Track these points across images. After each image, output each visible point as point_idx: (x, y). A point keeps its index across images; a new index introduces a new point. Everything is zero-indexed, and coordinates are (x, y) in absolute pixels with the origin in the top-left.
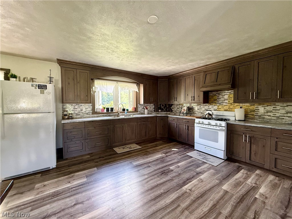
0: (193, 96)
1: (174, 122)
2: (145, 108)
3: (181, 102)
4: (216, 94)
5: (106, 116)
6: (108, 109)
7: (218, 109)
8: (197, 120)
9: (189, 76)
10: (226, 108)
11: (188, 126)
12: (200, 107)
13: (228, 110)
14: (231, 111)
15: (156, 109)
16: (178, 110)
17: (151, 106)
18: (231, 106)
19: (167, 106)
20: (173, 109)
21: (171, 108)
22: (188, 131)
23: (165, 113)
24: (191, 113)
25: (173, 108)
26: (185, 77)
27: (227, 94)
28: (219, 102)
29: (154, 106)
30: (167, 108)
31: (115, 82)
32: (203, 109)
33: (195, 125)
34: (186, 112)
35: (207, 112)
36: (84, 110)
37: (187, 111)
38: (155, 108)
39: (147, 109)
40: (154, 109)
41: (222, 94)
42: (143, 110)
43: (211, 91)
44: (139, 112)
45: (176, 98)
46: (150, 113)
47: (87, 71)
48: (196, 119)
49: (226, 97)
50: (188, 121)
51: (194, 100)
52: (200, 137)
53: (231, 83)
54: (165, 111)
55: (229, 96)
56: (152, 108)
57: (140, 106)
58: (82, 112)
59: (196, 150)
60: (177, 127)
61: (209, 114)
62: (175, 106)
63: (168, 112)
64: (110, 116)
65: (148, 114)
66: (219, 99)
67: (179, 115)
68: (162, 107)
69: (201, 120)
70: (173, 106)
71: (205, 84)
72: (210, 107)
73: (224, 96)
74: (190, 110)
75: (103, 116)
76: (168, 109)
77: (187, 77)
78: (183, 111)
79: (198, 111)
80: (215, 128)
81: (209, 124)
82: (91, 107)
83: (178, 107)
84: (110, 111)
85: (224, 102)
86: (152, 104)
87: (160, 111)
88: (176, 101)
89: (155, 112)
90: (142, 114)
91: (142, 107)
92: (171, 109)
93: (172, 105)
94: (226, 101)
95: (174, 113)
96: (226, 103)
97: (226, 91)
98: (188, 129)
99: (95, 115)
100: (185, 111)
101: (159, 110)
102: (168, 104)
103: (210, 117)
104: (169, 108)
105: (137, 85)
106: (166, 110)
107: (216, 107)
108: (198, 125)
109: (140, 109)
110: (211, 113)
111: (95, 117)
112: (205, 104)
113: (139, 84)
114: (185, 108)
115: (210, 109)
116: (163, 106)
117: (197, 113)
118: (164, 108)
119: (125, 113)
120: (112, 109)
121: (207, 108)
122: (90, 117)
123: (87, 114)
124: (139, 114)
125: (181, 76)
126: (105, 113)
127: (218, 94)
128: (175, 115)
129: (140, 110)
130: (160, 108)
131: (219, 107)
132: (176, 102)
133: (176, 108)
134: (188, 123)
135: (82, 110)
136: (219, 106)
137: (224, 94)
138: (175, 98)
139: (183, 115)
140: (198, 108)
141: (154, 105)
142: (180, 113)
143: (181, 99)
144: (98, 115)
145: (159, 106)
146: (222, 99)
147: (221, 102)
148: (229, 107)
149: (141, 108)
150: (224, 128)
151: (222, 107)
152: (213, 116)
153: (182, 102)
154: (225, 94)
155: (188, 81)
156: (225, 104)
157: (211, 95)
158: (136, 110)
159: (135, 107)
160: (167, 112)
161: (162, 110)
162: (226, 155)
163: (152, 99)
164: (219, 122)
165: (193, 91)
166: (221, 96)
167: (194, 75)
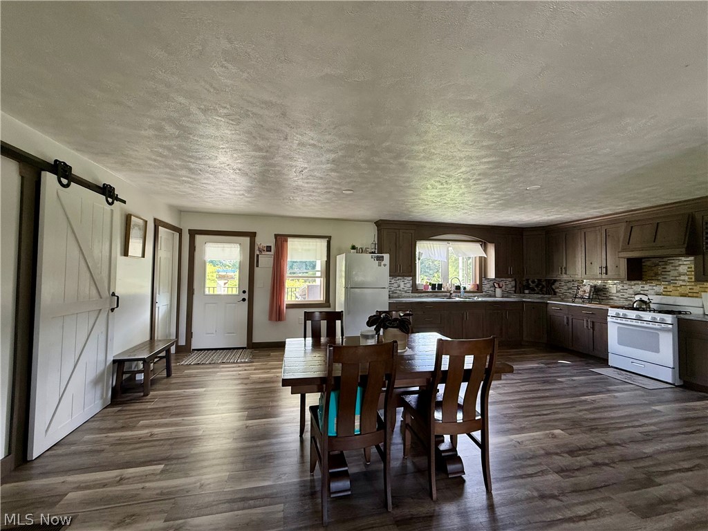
0: (604, 266)
1: (561, 315)
2: (496, 286)
3: (576, 276)
4: (660, 264)
5: (431, 297)
6: (434, 286)
7: (664, 293)
8: (612, 312)
9: (593, 229)
10: (681, 290)
11: (593, 322)
12: (623, 286)
13: (690, 294)
14: (697, 297)
15: (518, 289)
16: (570, 291)
17: (508, 283)
18: (694, 287)
19: (544, 283)
20: (557, 290)
21: (553, 287)
22: (593, 330)
23: (540, 296)
24: (600, 298)
25: (558, 288)
26: (585, 230)
27: (685, 263)
28: (665, 278)
29: (513, 283)
30: (543, 287)
31: (446, 243)
32: (631, 291)
33: (609, 319)
34: (589, 297)
35: (637, 298)
36: (402, 286)
37: (591, 294)
38: (515, 287)
39: (500, 287)
40: (514, 289)
41: (672, 263)
42: (492, 289)
43: (648, 258)
44: (484, 293)
45: (565, 268)
46: (505, 295)
47: (412, 231)
48: (609, 309)
49: (683, 269)
50: (593, 312)
51: (606, 274)
52: (620, 343)
53: (686, 245)
54: (538, 293)
55: (689, 268)
56: (510, 286)
57: (486, 282)
58: (399, 289)
59: (612, 367)
60: (568, 323)
61: (641, 301)
62: (563, 284)
63: (546, 296)
64: (436, 297)
65: (502, 297)
66: (668, 273)
67: (573, 302)
68: (532, 285)
69: (621, 312)
70: (557, 284)
71: (628, 244)
72: (647, 287)
73: (677, 268)
74: (599, 293)
75: (427, 297)
76: (545, 289)
77: (589, 230)
78: (581, 293)
79: (619, 294)
80: (651, 325)
81: (639, 319)
82: (411, 282)
83: (570, 285)
84: (437, 288)
85: (677, 278)
86: (510, 279)
87: (527, 291)
88: (566, 274)
89: (515, 293)
90: (490, 296)
91: (491, 283)
92: (553, 290)
93: (555, 281)
94: (682, 278)
95: (560, 296)
96: (684, 281)
97: (683, 259)
98: (593, 328)
99: (416, 295)
100: (588, 295)
101: (524, 289)
102: (546, 280)
103: (644, 306)
104: (549, 287)
105: (481, 245)
106: (541, 290)
107: (660, 289)
108: (614, 320)
109: (486, 287)
110: (645, 298)
111: (416, 297)
112: (633, 283)
113: (485, 243)
114: (587, 289)
115: (646, 292)
116: (533, 282)
117: (615, 298)
118: (537, 286)
119: (460, 292)
120: (440, 286)
121: (639, 290)
122: (409, 297)
123: (406, 292)
124: (485, 296)
125: (575, 227)
126: (430, 292)
127: (663, 263)
128: (562, 300)
129: (486, 289)
130: (528, 287)
131: (666, 288)
132: (565, 276)
133: (565, 288)
134: (593, 316)
135: (399, 286)
136: (668, 287)
137: (677, 263)
138: (561, 268)
139: (583, 301)
140: (619, 289)
141: (515, 280)
142: (575, 298)
143: (576, 272)
144: (420, 295)
145: (525, 283)
146: (673, 273)
147: (673, 278)
148: (690, 289)
149: (488, 286)
150: (671, 326)
151: (674, 288)
152: (652, 306)
153: (578, 277)
154: (680, 263)
155: (590, 237)
156: (681, 283)
157: (648, 263)
158: (479, 289)
159: (478, 283)
160: (543, 294)
161: (532, 291)
162: (680, 378)
163: (511, 271)
164: (659, 316)
165: (604, 257)
166: (669, 268)
167: (606, 227)
